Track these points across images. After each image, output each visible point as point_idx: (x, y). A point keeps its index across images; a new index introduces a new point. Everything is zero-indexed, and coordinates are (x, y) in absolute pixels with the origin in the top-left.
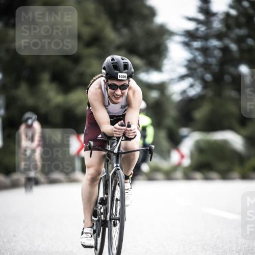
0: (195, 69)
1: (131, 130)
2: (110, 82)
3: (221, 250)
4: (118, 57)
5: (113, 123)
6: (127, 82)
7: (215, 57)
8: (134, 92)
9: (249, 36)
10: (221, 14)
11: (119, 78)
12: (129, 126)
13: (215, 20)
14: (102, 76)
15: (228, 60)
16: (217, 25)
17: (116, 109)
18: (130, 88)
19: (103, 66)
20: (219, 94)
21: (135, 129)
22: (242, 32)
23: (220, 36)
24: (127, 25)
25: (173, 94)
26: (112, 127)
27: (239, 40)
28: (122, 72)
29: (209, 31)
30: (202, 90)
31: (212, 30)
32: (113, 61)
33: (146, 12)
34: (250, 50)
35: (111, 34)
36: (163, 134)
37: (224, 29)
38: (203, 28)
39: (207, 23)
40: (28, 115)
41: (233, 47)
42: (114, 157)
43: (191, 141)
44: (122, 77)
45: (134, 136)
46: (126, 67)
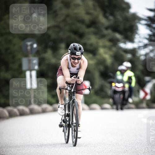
1: (79, 80)
2: (72, 56)
4: (76, 44)
6: (80, 56)
8: (83, 62)
11: (77, 54)
12: (78, 78)
14: (68, 54)
17: (74, 70)
18: (82, 60)
19: (69, 49)
26: (70, 79)
28: (78, 52)
32: (74, 46)
44: (78, 54)
45: (81, 83)
46: (80, 49)
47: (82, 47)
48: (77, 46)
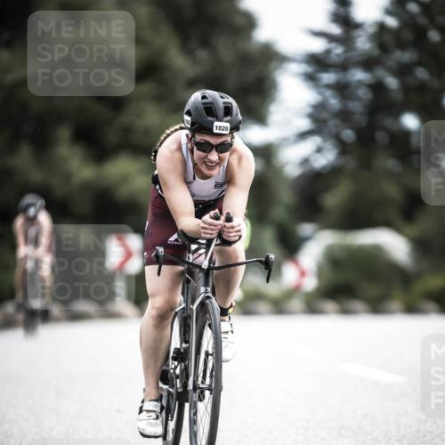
0: (325, 121)
1: (233, 227)
2: (199, 138)
3: (370, 437)
4: (213, 94)
5: (199, 215)
6: (229, 139)
7: (359, 99)
9: (419, 63)
10: (370, 26)
11: (215, 131)
12: (229, 219)
13: (360, 36)
15: (382, 104)
16: (363, 43)
17: (206, 188)
19: (186, 110)
20: (366, 164)
21: (239, 225)
22: (406, 56)
23: (368, 63)
24: (206, 43)
25: (287, 164)
26: (198, 221)
27: (402, 71)
28: (222, 121)
29: (349, 54)
30: (337, 158)
31: (354, 53)
32: (205, 101)
33: (239, 21)
34: (422, 87)
35: (178, 61)
36: (268, 235)
37: (376, 52)
38: (338, 50)
39: (345, 40)
40: (29, 199)
41: (392, 82)
42: (201, 275)
43: (317, 245)
44: (220, 128)
45: (237, 238)
46: (228, 110)
47: (235, 104)
48: (215, 99)
